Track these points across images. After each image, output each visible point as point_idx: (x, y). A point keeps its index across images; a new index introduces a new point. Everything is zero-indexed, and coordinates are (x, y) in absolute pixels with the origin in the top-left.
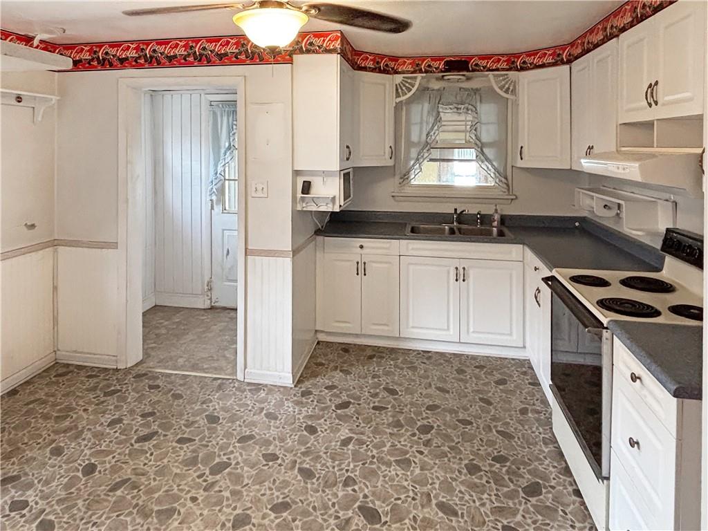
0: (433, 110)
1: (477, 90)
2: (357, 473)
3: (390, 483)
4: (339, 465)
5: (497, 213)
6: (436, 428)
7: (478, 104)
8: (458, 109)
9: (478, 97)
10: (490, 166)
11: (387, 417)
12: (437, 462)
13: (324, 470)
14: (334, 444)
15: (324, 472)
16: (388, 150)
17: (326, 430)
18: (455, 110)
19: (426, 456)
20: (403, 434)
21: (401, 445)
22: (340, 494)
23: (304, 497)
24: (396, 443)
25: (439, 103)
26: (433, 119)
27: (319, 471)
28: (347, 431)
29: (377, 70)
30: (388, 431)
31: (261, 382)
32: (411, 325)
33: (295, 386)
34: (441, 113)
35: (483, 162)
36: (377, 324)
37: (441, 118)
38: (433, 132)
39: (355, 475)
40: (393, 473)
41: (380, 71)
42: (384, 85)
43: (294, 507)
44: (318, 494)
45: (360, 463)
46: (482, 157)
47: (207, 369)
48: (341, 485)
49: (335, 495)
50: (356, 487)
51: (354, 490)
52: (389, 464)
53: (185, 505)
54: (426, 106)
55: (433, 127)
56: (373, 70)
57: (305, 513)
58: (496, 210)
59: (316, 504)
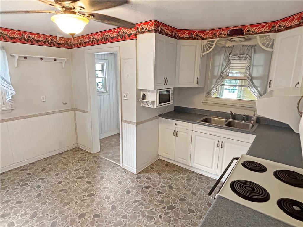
0: (226, 59)
1: (253, 46)
2: (130, 215)
3: (138, 224)
4: (126, 209)
5: (255, 116)
6: (176, 209)
7: (253, 54)
8: (240, 57)
9: (253, 50)
10: (255, 90)
11: (160, 198)
12: (164, 223)
13: (120, 209)
14: (131, 200)
15: (119, 210)
16: (196, 80)
17: (133, 194)
18: (238, 58)
19: (161, 219)
20: (160, 206)
21: (156, 211)
22: (118, 220)
23: (106, 216)
24: (154, 209)
25: (230, 55)
26: (226, 63)
27: (118, 208)
28: (140, 197)
29: (191, 38)
30: (155, 203)
31: (127, 169)
32: (195, 162)
33: (137, 174)
34: (231, 60)
35: (252, 87)
36: (181, 158)
37: (230, 63)
38: (225, 70)
39: (129, 215)
40: (143, 220)
41: (193, 39)
42: (196, 46)
43: (100, 218)
44: (111, 217)
45: (134, 211)
46: (252, 85)
47: (115, 159)
48: (121, 217)
49: (116, 219)
50: (125, 220)
51: (123, 221)
52: (144, 216)
53: (73, 203)
54: (222, 57)
55: (226, 67)
56: (188, 39)
57: (102, 222)
58: (255, 114)
59: (107, 220)
